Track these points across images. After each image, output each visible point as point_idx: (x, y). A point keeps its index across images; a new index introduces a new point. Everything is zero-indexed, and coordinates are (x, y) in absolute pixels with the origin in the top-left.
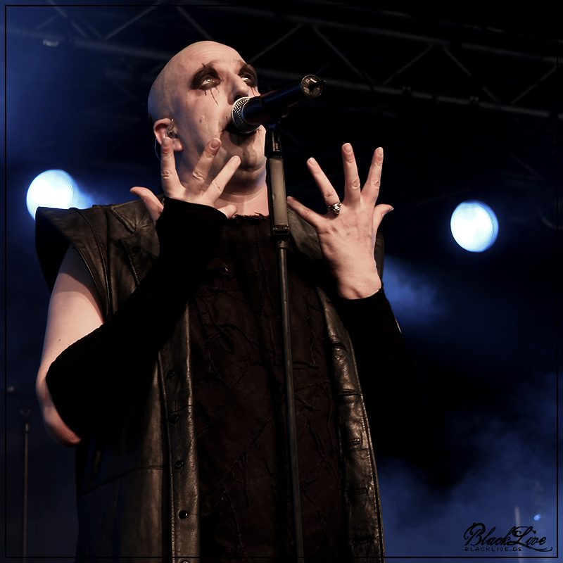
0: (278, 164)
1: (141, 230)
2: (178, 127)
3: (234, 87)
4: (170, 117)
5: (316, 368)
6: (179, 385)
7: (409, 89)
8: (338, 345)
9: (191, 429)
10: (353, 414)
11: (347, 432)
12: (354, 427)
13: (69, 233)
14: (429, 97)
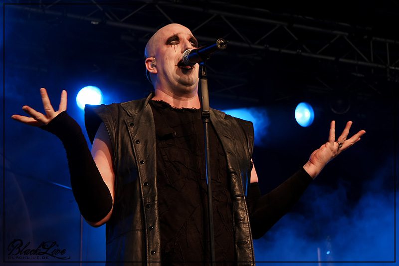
0: (205, 81)
1: (135, 115)
2: (157, 62)
3: (185, 46)
4: (154, 57)
5: (220, 183)
6: (151, 190)
7: (268, 46)
8: (233, 172)
9: (156, 211)
10: (240, 206)
11: (237, 214)
12: (240, 212)
13: (100, 115)
14: (277, 50)
